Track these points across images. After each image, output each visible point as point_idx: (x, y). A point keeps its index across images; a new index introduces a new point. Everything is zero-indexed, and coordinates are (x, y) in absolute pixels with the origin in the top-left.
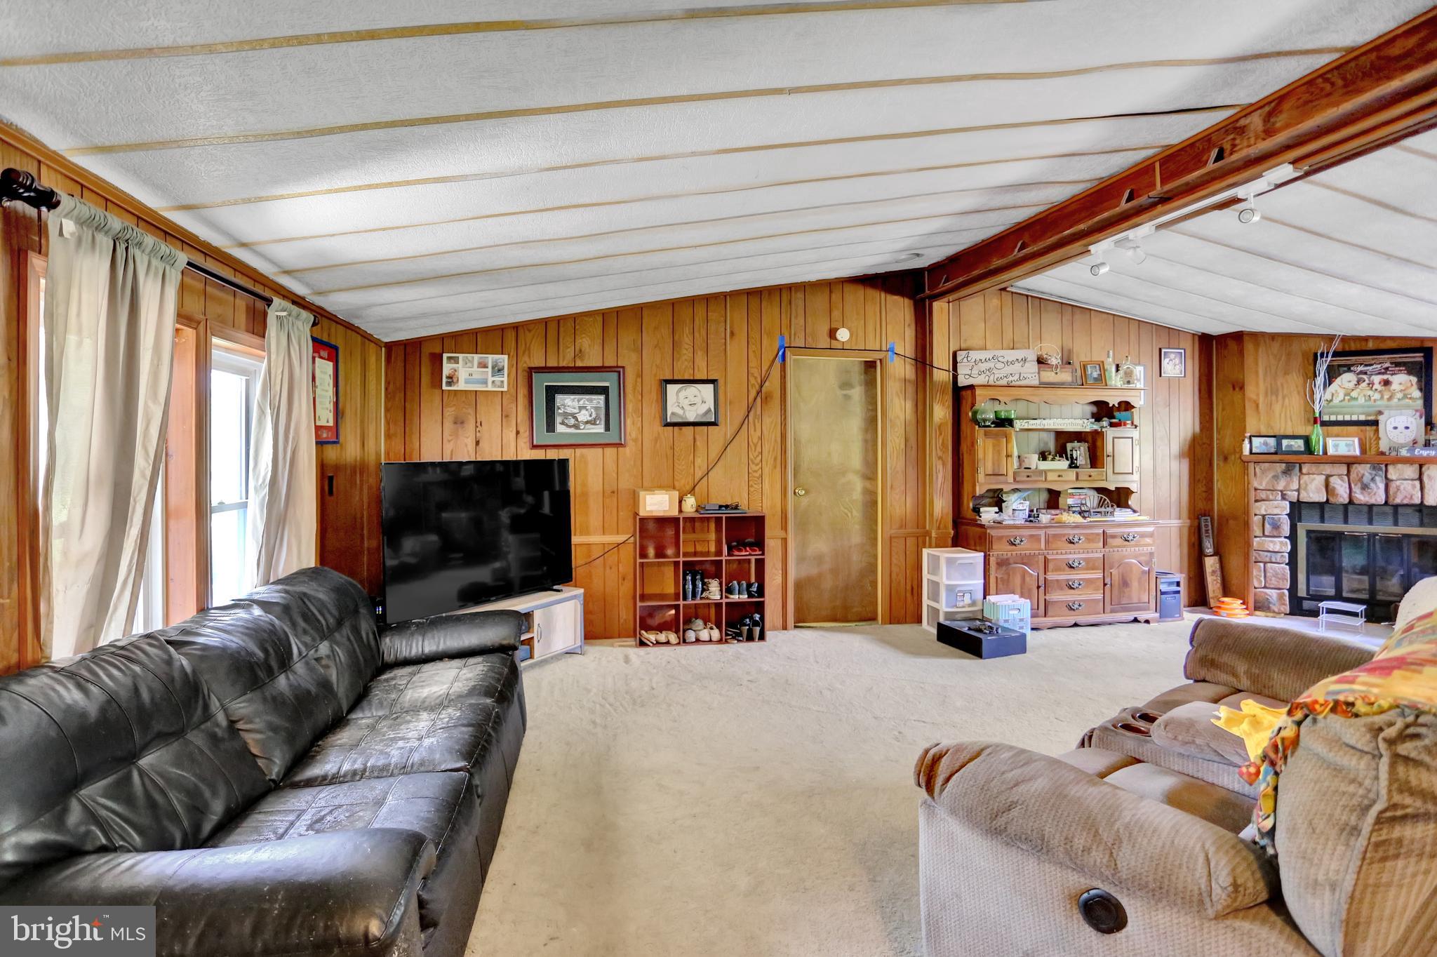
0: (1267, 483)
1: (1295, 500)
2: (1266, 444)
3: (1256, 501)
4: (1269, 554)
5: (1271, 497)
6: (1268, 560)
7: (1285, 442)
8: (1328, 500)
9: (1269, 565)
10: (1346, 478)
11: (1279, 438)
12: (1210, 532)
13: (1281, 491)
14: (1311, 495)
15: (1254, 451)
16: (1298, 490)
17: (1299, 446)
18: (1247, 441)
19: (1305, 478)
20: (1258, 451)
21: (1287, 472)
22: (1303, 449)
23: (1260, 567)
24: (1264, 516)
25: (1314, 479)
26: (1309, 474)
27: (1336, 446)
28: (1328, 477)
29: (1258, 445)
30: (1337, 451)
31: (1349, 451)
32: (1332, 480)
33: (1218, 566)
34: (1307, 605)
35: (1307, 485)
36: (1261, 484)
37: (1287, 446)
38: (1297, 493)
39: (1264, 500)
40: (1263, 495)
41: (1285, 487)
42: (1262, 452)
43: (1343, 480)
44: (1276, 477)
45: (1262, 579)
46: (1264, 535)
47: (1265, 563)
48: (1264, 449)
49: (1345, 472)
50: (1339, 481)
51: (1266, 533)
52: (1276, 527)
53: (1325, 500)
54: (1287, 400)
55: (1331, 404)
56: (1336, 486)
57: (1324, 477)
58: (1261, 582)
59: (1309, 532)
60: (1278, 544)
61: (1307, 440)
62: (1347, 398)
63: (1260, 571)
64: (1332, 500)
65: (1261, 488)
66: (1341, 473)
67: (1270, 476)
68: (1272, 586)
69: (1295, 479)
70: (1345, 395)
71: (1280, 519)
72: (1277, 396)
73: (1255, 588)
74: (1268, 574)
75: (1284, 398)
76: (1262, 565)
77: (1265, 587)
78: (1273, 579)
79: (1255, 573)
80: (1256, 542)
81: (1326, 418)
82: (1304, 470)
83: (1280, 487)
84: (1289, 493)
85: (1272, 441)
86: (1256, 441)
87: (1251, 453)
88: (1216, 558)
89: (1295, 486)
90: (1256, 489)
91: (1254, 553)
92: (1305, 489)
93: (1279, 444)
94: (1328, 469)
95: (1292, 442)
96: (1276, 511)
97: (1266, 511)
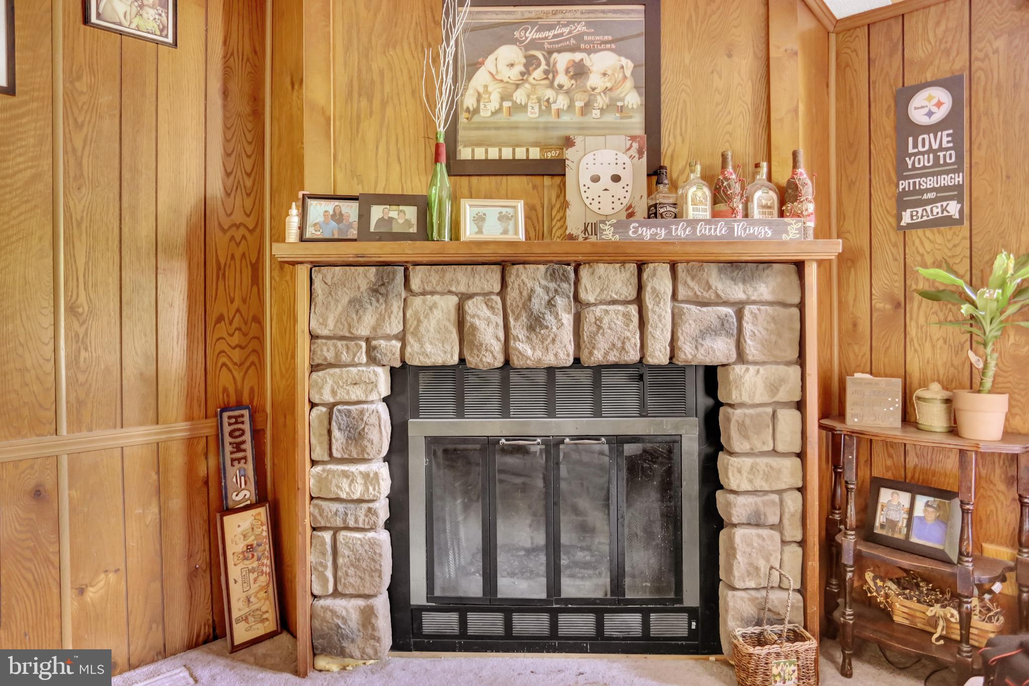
0: (338, 321)
1: (398, 364)
2: (338, 217)
3: (314, 368)
4: (340, 507)
5: (345, 357)
6: (339, 523)
7: (377, 212)
8: (462, 360)
9: (342, 535)
10: (498, 299)
11: (365, 201)
12: (248, 446)
13: (368, 340)
14: (429, 348)
15: (308, 235)
16: (402, 338)
17: (408, 222)
18: (294, 211)
19: (417, 302)
20: (318, 234)
21: (378, 290)
22: (414, 230)
23: (323, 543)
24: (331, 407)
25: (434, 305)
26: (424, 293)
27: (479, 220)
28: (464, 298)
29: (321, 219)
30: (480, 231)
31: (505, 232)
32: (471, 306)
33: (264, 531)
34: (433, 622)
35: (419, 321)
36: (324, 324)
37: (381, 220)
38: (399, 345)
39: (331, 365)
40: (327, 352)
41: (374, 329)
42: (327, 235)
43: (491, 308)
44: (356, 304)
45: (329, 574)
46: (332, 459)
47: (336, 530)
48: (331, 229)
49: (497, 288)
50: (485, 312)
51: (336, 454)
52: (356, 436)
53: (455, 360)
54: (389, 111)
55: (476, 119)
56: (477, 322)
57: (454, 300)
58: (325, 580)
59: (433, 442)
60: (360, 480)
61: (423, 205)
62: (507, 104)
63: (324, 554)
64: (472, 361)
65: (325, 332)
66: (487, 289)
67: (345, 300)
68: (350, 591)
69: (396, 306)
70: (503, 99)
71: (362, 412)
72: (370, 100)
73: (314, 596)
74: (340, 561)
75: (384, 104)
76: (327, 536)
77: (336, 594)
78: (351, 571)
79: (311, 558)
80: (311, 477)
81: (465, 153)
82: (415, 284)
83: (364, 330)
84: (383, 343)
85: (351, 210)
86: (318, 210)
87: (302, 239)
88: (262, 512)
89: (396, 327)
90: (313, 337)
91: (309, 508)
92: (415, 334)
93: (364, 216)
94: (462, 279)
95: (393, 212)
96: (356, 393)
97: (334, 393)
